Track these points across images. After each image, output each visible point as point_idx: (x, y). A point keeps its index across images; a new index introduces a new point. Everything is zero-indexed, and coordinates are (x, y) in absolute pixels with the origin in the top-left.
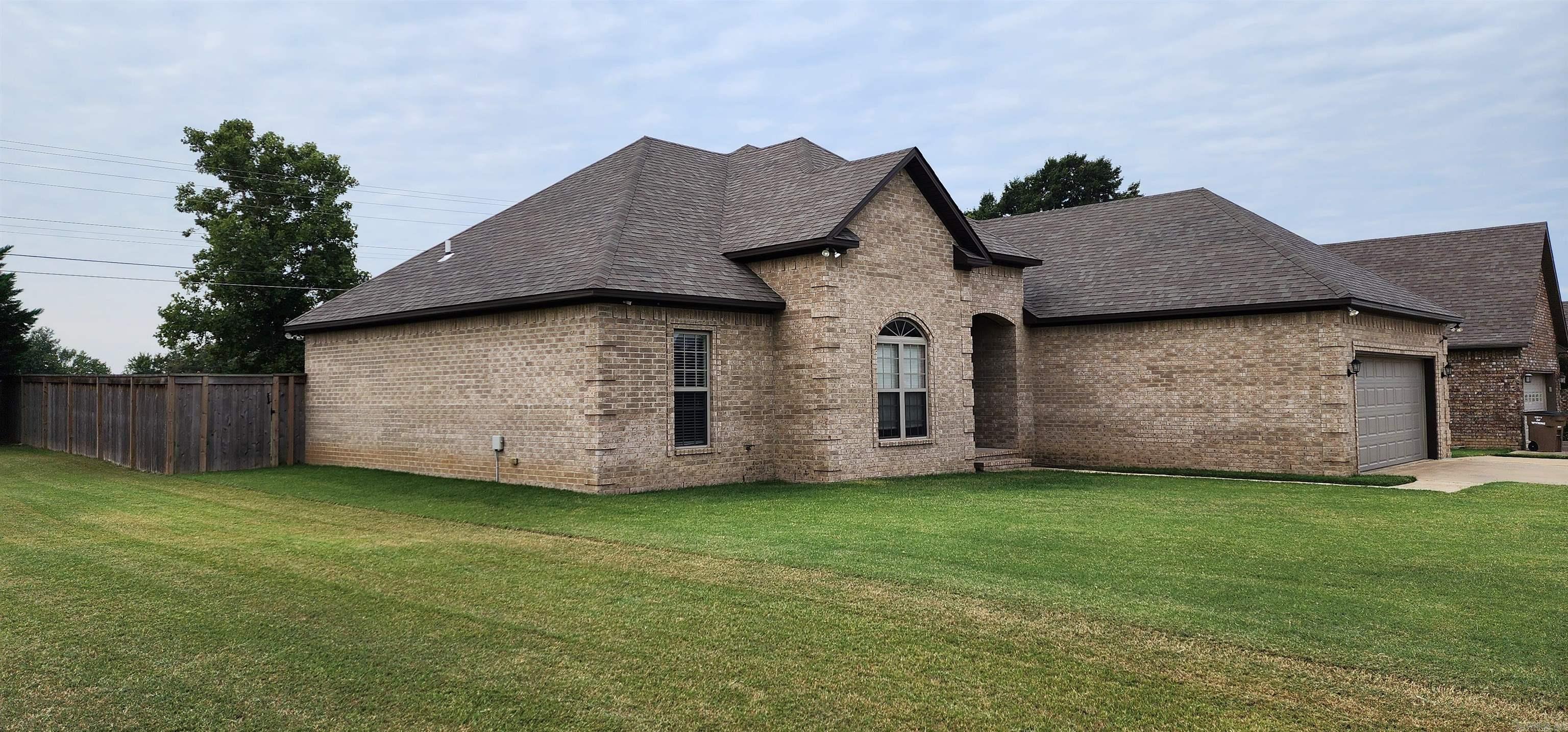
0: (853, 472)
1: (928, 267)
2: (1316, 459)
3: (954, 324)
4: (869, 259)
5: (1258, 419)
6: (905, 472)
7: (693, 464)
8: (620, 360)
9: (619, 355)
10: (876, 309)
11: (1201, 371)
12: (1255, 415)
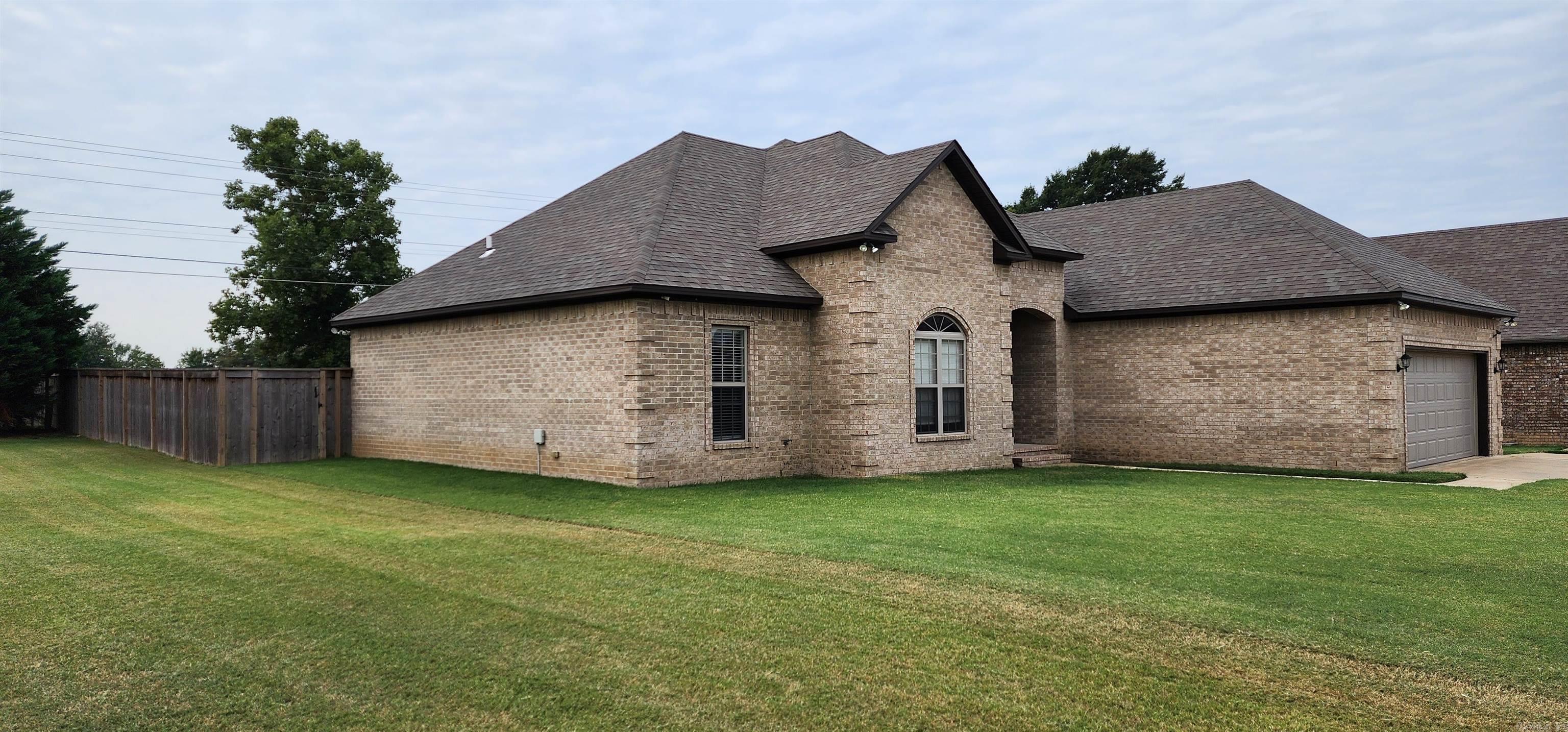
0: (890, 467)
1: (967, 262)
2: (1362, 455)
3: (993, 319)
4: (907, 254)
5: (1303, 415)
6: (943, 468)
7: (731, 458)
8: (659, 356)
9: (657, 350)
10: (914, 304)
11: (1245, 367)
12: (1300, 411)
